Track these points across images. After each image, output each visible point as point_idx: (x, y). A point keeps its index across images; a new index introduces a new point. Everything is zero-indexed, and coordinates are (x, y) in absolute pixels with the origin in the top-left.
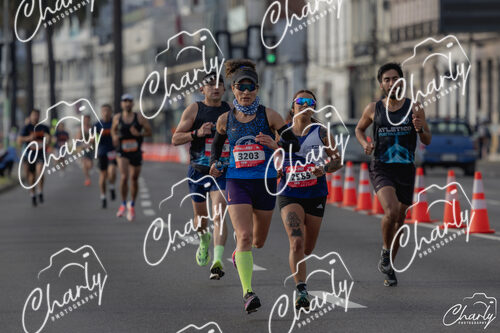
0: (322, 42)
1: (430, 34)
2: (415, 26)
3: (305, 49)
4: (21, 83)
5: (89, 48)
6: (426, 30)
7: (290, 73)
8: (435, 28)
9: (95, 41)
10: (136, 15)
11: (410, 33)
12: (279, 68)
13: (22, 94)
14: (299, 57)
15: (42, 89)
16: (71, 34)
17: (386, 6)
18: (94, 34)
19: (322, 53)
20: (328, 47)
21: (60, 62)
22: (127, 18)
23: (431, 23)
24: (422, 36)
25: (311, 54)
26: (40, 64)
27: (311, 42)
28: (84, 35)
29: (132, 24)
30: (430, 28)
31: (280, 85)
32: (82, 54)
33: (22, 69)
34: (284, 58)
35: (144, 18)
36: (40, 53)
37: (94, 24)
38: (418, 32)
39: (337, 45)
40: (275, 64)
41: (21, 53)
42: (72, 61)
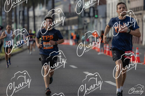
0: (111, 12)
1: (141, 10)
2: (137, 8)
3: (106, 14)
4: (26, 22)
5: (45, 12)
6: (140, 9)
7: (101, 20)
8: (142, 8)
9: (47, 10)
10: (58, 3)
11: (135, 10)
12: (98, 19)
13: (26, 25)
14: (104, 16)
15: (31, 24)
16: (40, 8)
17: (129, 2)
18: (47, 8)
19: (111, 15)
20: (112, 13)
21: (36, 16)
22: (56, 4)
23: (141, 7)
24: (139, 11)
25: (108, 15)
26: (31, 17)
27: (108, 12)
28: (44, 9)
29: (57, 6)
30: (141, 8)
31: (99, 24)
32: (43, 14)
33: (26, 18)
34: (100, 16)
35: (60, 4)
36: (31, 13)
37: (47, 6)
38: (138, 10)
39: (115, 13)
40: (97, 18)
41: (26, 13)
42: (40, 16)
